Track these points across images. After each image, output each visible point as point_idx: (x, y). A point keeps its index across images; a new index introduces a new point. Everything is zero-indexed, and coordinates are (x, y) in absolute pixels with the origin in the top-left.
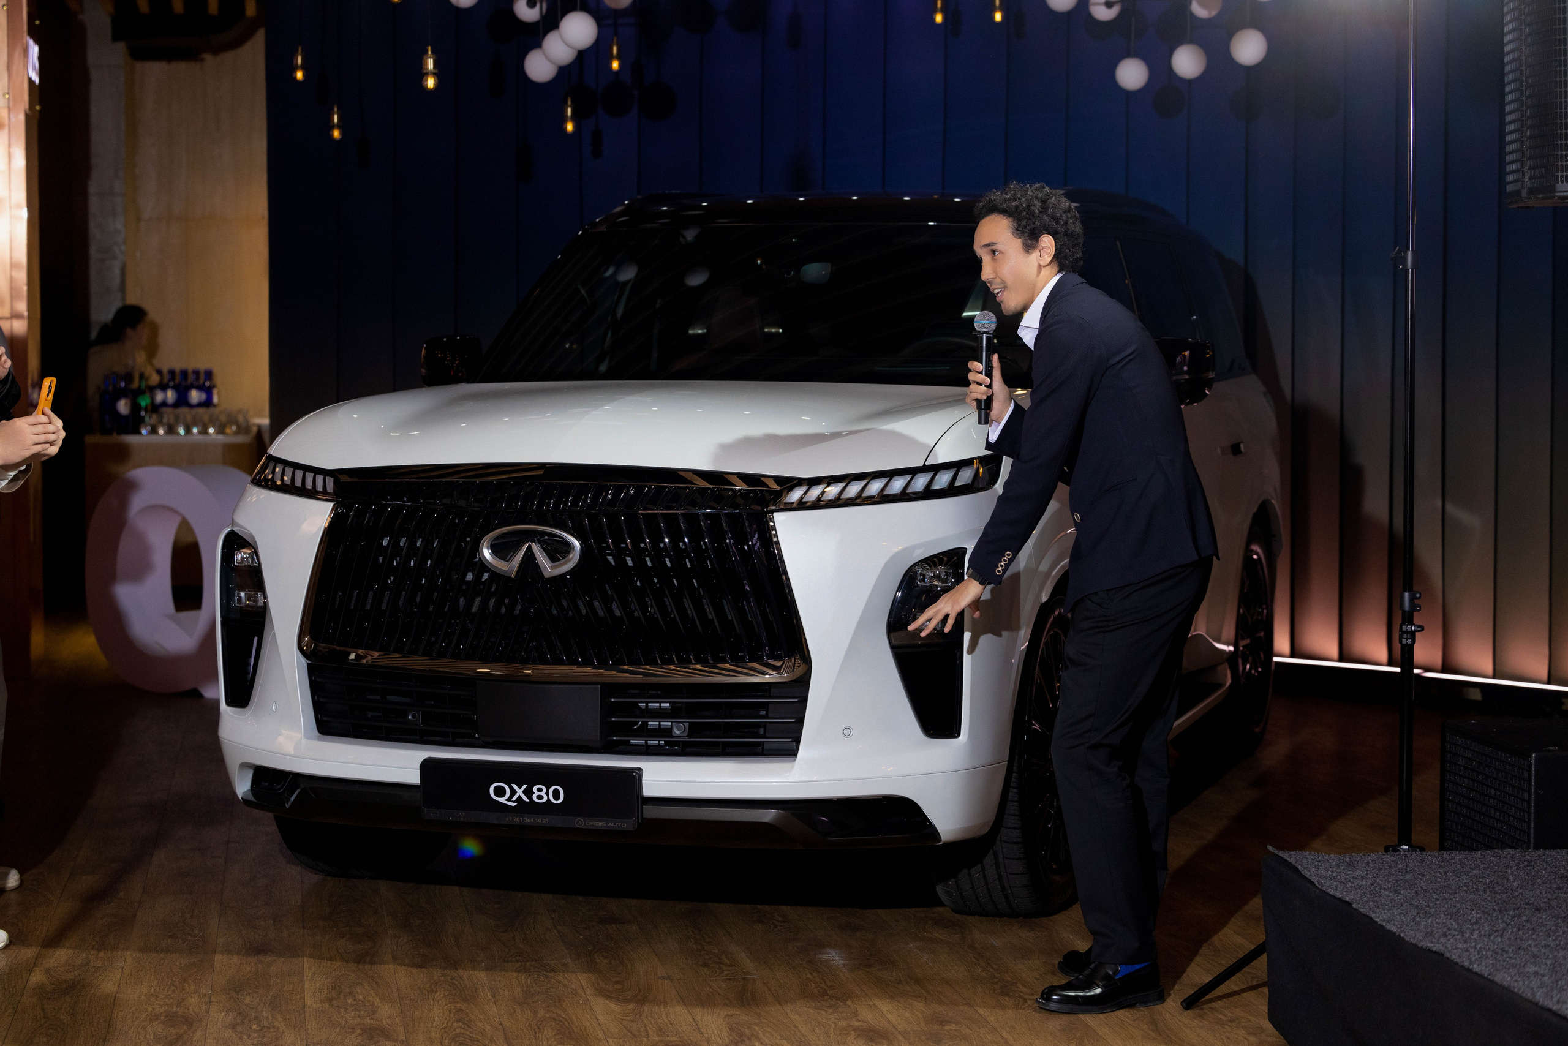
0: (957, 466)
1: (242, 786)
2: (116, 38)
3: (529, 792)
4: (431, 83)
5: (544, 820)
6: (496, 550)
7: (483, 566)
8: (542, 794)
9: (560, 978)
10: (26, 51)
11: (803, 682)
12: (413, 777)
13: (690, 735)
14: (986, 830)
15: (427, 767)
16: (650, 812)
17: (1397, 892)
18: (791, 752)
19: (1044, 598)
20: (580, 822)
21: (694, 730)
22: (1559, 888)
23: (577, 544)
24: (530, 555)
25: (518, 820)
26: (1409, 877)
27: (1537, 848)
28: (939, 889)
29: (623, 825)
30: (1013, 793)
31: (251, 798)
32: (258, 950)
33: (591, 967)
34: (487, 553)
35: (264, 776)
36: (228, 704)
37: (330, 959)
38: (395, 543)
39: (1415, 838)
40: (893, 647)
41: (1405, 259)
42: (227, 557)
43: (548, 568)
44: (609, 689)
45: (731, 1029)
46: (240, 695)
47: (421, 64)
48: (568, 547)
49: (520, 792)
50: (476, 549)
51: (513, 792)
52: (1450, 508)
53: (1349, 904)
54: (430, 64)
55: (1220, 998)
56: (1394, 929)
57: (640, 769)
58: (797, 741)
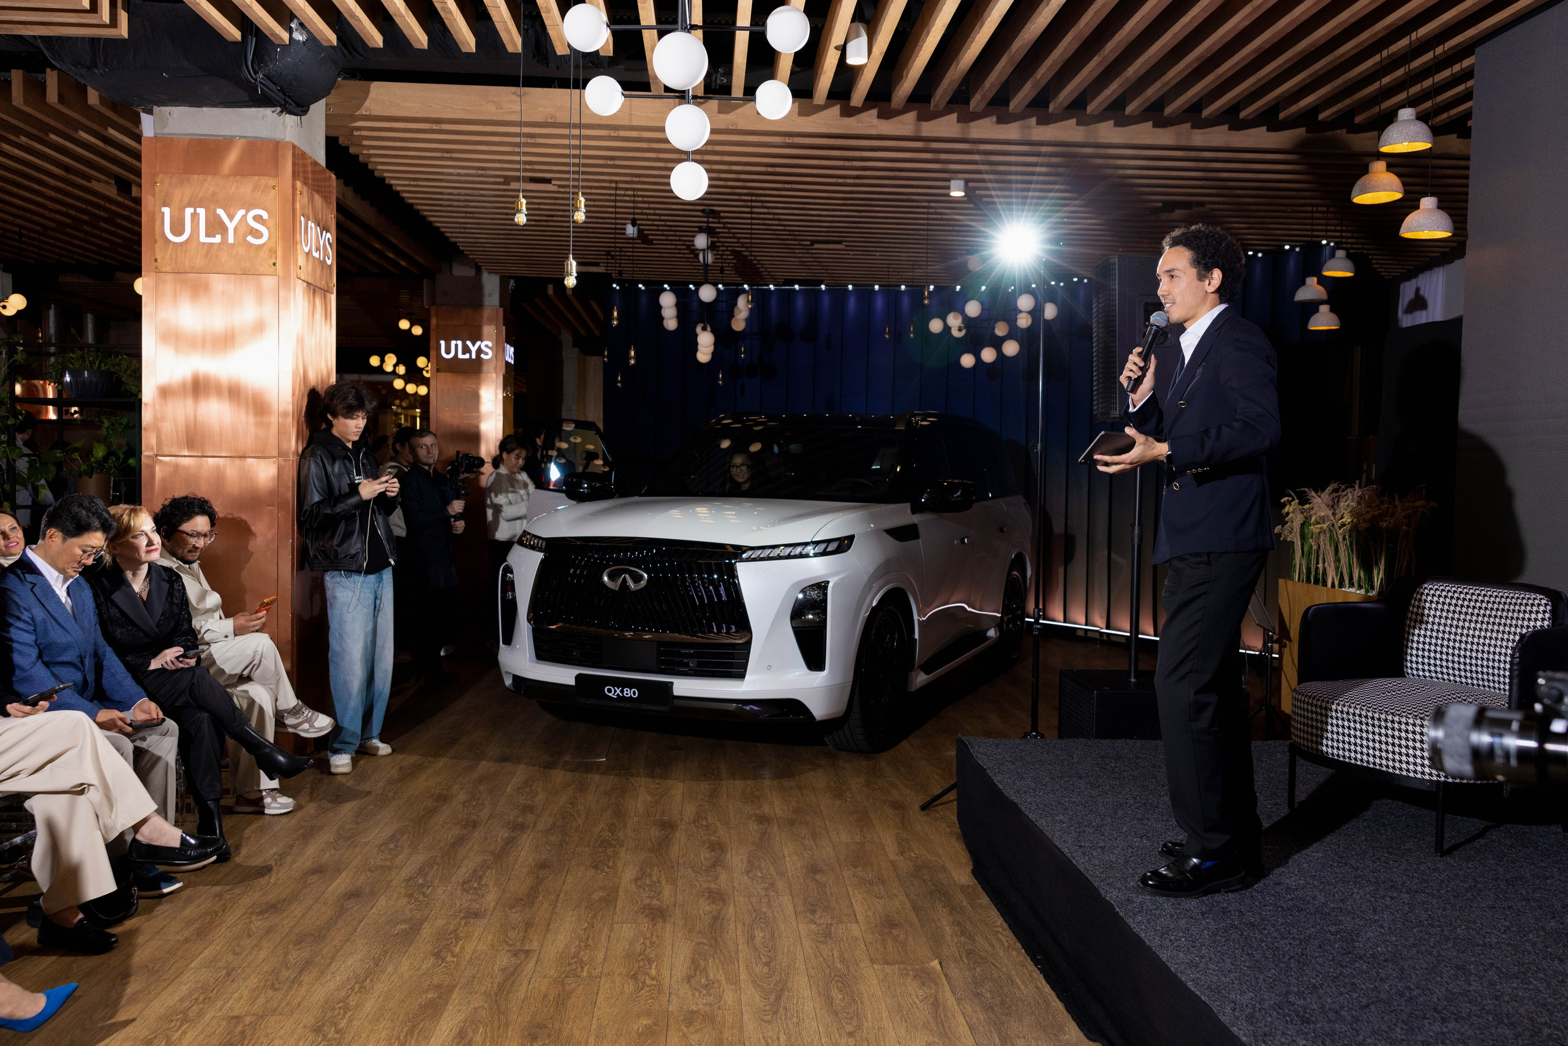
0: (828, 541)
1: (508, 682)
2: (574, 347)
3: (622, 692)
4: (632, 362)
5: (629, 705)
6: (609, 577)
7: (603, 583)
8: (629, 693)
9: (633, 780)
10: (504, 350)
11: (749, 643)
12: (572, 682)
13: (698, 666)
14: (841, 714)
15: (579, 678)
16: (676, 702)
17: (1013, 764)
18: (741, 676)
19: (874, 604)
20: (645, 707)
21: (699, 664)
22: (1097, 764)
23: (646, 576)
24: (625, 581)
25: (617, 704)
26: (1023, 754)
27: (1096, 738)
28: (825, 739)
29: (663, 708)
30: (857, 696)
31: (512, 689)
32: (504, 759)
33: (651, 775)
34: (606, 579)
35: (516, 678)
36: (503, 643)
37: (534, 765)
38: (575, 571)
39: (1040, 730)
40: (793, 627)
41: (1037, 446)
42: (504, 575)
43: (631, 584)
44: (661, 644)
45: (697, 813)
46: (508, 641)
47: (628, 353)
48: (642, 577)
49: (618, 691)
50: (601, 578)
51: (615, 691)
52: (1113, 555)
53: (985, 770)
54: (632, 353)
55: (942, 804)
56: (1001, 787)
57: (672, 683)
58: (746, 671)
